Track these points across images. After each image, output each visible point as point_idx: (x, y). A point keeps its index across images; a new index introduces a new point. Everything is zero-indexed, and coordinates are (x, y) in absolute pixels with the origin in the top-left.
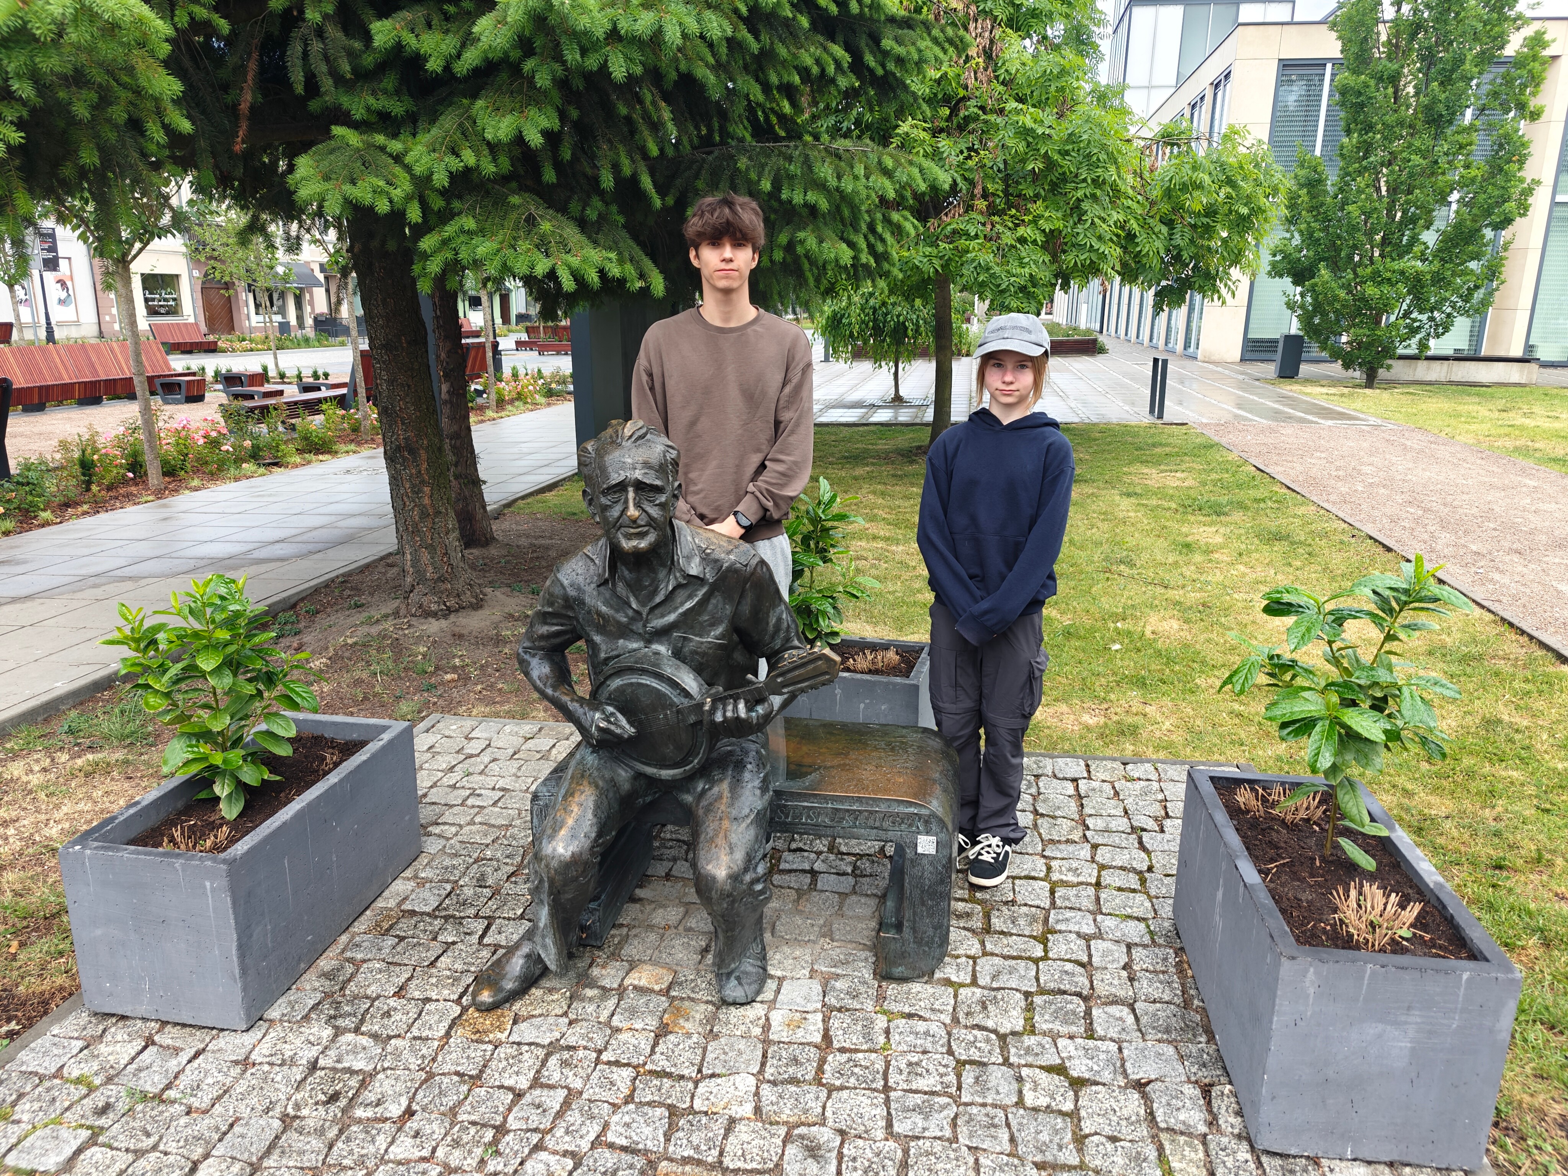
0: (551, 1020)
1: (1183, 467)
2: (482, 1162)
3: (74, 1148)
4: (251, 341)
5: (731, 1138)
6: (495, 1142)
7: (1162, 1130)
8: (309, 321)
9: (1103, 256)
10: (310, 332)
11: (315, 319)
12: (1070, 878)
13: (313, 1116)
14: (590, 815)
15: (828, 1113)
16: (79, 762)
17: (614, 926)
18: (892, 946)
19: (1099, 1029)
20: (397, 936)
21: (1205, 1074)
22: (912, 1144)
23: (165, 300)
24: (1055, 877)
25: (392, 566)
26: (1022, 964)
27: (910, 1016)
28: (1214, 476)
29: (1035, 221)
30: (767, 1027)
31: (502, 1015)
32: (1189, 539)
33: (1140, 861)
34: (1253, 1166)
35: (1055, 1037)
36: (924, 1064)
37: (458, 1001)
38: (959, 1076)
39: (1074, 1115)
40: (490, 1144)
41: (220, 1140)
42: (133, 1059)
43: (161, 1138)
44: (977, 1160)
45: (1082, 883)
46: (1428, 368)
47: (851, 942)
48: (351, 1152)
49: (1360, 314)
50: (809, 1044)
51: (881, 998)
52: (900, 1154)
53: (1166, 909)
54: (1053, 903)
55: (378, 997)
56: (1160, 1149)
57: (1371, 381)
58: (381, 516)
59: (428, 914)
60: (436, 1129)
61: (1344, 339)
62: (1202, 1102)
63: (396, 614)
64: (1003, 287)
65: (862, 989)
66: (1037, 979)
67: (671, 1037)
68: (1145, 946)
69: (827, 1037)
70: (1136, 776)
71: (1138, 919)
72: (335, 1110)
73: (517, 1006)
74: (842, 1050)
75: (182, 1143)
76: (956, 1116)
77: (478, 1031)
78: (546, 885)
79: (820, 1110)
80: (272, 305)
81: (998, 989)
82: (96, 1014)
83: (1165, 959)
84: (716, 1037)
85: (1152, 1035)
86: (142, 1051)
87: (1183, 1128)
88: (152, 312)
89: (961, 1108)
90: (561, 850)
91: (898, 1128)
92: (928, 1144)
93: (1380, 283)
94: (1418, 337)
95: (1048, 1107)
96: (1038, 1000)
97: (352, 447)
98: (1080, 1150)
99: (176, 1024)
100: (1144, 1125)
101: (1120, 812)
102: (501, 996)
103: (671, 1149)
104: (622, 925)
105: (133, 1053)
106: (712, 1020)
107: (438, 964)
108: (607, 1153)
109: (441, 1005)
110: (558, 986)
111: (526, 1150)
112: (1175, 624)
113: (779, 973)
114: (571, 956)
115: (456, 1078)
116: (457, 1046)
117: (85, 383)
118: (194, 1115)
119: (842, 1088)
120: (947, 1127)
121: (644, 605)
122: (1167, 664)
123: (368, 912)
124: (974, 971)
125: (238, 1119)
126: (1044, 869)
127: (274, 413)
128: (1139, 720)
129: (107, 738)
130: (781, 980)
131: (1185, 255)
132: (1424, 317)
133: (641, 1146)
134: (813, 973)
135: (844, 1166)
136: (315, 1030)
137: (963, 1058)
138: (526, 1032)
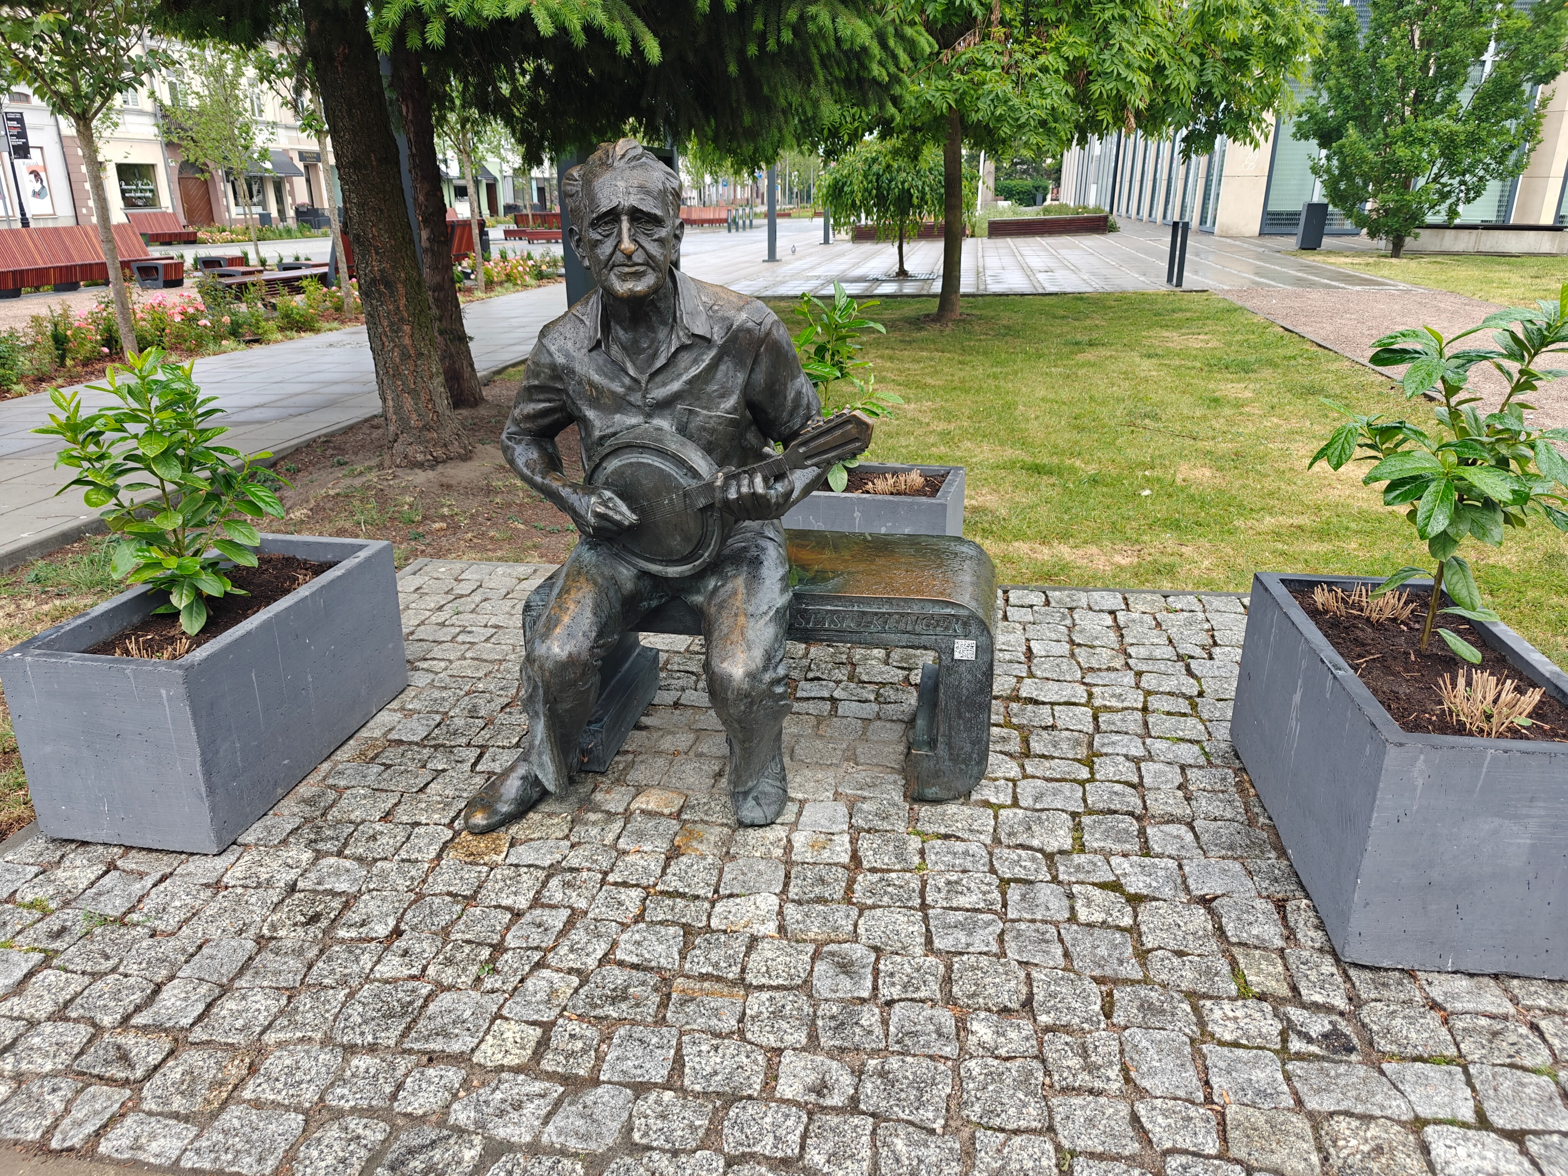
0: (550, 843)
1: (1206, 330)
2: (478, 979)
3: (25, 971)
4: (231, 232)
5: (753, 956)
6: (492, 959)
7: (1234, 944)
8: (291, 213)
9: (1131, 85)
10: (291, 223)
11: (297, 211)
12: (1114, 703)
13: (289, 937)
14: (588, 613)
15: (861, 930)
16: (46, 608)
17: (618, 753)
18: (925, 764)
19: (1155, 847)
20: (383, 764)
21: (1279, 891)
22: (956, 959)
23: (141, 191)
24: (1097, 702)
25: (377, 427)
26: (1067, 785)
27: (946, 837)
28: (1239, 337)
29: (1057, 49)
30: (789, 848)
31: (498, 838)
32: (1217, 394)
33: (1190, 687)
34: (1340, 980)
35: (1107, 855)
36: (964, 882)
37: (450, 825)
38: (1004, 894)
39: (1134, 930)
40: (487, 962)
41: (186, 962)
42: (93, 884)
43: (121, 960)
44: (1028, 975)
45: (1127, 709)
46: (1456, 238)
47: (877, 765)
48: (332, 972)
49: (1389, 178)
50: (836, 864)
51: (913, 820)
52: (942, 969)
53: (1222, 732)
54: (1097, 728)
55: (363, 822)
56: (1234, 963)
57: (1397, 250)
58: (365, 383)
59: (417, 744)
60: (428, 948)
61: (1369, 206)
62: (1276, 916)
63: (380, 466)
64: (1023, 120)
65: (893, 811)
66: (1085, 800)
67: (684, 859)
68: (1201, 767)
69: (855, 857)
70: (1179, 606)
71: (1190, 741)
72: (315, 930)
73: (514, 829)
74: (873, 870)
75: (144, 965)
76: (1003, 932)
77: (472, 854)
78: (541, 691)
79: (851, 928)
80: (251, 197)
81: (1042, 810)
82: (54, 841)
83: (1224, 779)
84: (734, 858)
85: (1214, 852)
86: (102, 876)
87: (1256, 942)
88: (129, 203)
89: (1008, 925)
90: (556, 650)
91: (938, 944)
92: (973, 959)
93: (1411, 143)
94: (1448, 202)
95: (1104, 922)
96: (1086, 820)
97: (335, 324)
98: (1143, 965)
99: (141, 849)
100: (1213, 941)
101: (1164, 640)
102: (497, 818)
103: (687, 966)
104: (627, 752)
105: (93, 877)
106: (728, 842)
107: (428, 790)
108: (617, 970)
109: (431, 828)
110: (558, 810)
111: (527, 968)
112: (1208, 473)
113: (800, 796)
114: (572, 781)
115: (448, 899)
116: (449, 867)
117: (61, 268)
118: (159, 938)
119: (874, 907)
120: (993, 942)
121: (642, 372)
122: (1201, 507)
123: (351, 742)
124: (1015, 793)
125: (207, 941)
126: (1085, 695)
127: (252, 289)
128: (1176, 559)
129: (76, 586)
130: (802, 803)
131: (1216, 93)
132: (1456, 182)
133: (653, 964)
134: (837, 796)
135: (880, 982)
136: (293, 853)
137: (1008, 876)
138: (524, 854)
